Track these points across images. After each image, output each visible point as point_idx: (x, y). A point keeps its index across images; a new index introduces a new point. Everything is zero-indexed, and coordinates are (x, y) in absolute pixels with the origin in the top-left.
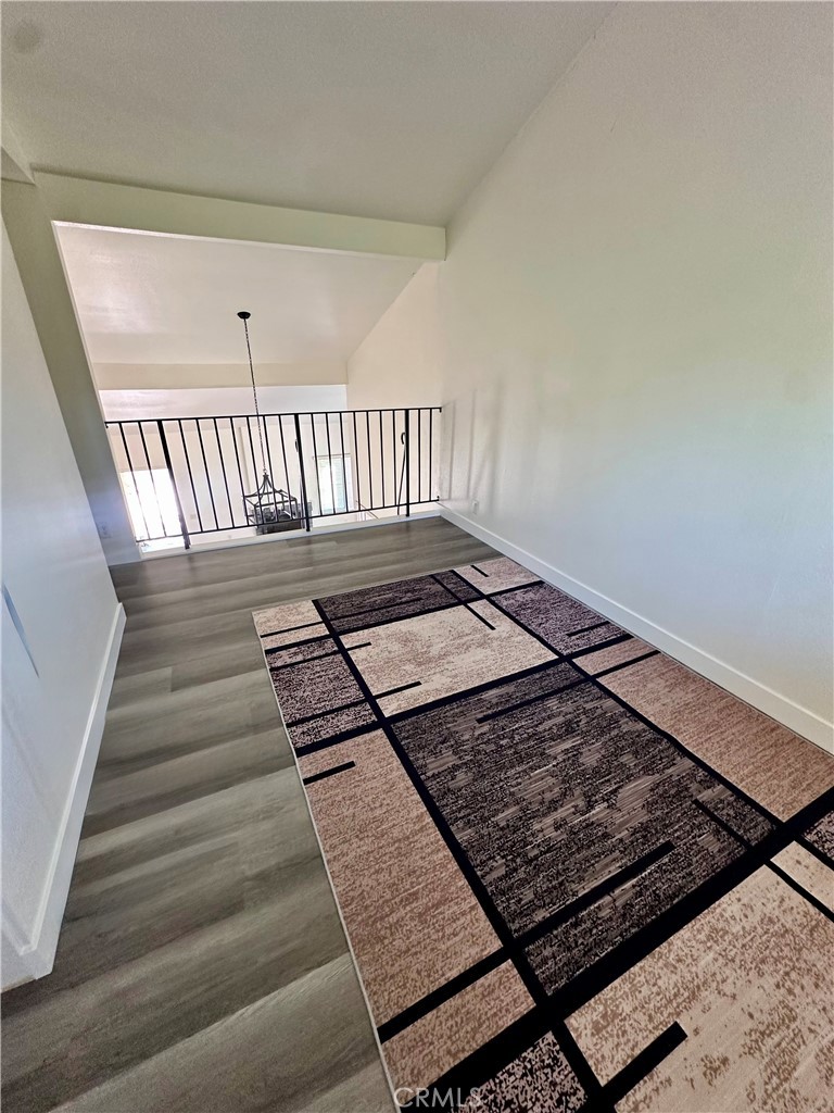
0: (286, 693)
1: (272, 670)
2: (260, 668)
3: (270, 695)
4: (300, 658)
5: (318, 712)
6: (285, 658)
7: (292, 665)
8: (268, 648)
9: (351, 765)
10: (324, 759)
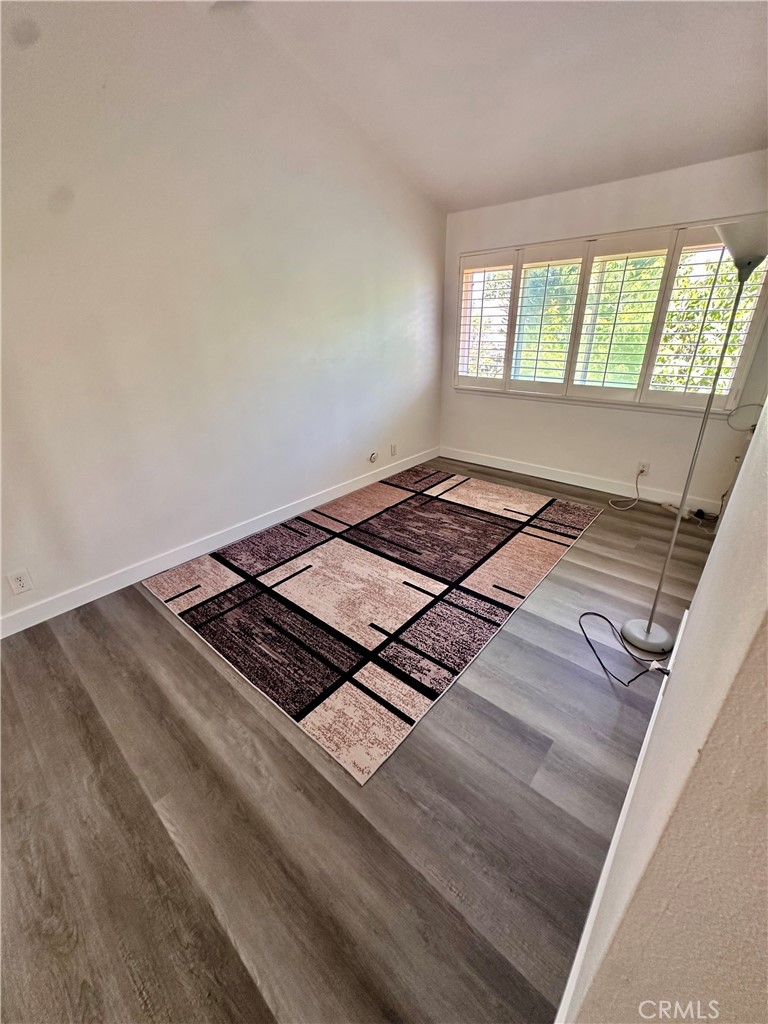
0: (474, 646)
1: (455, 673)
2: (460, 687)
3: (485, 656)
4: (425, 663)
5: (473, 617)
6: (431, 674)
7: (439, 663)
8: (427, 701)
9: (495, 586)
10: (504, 598)
